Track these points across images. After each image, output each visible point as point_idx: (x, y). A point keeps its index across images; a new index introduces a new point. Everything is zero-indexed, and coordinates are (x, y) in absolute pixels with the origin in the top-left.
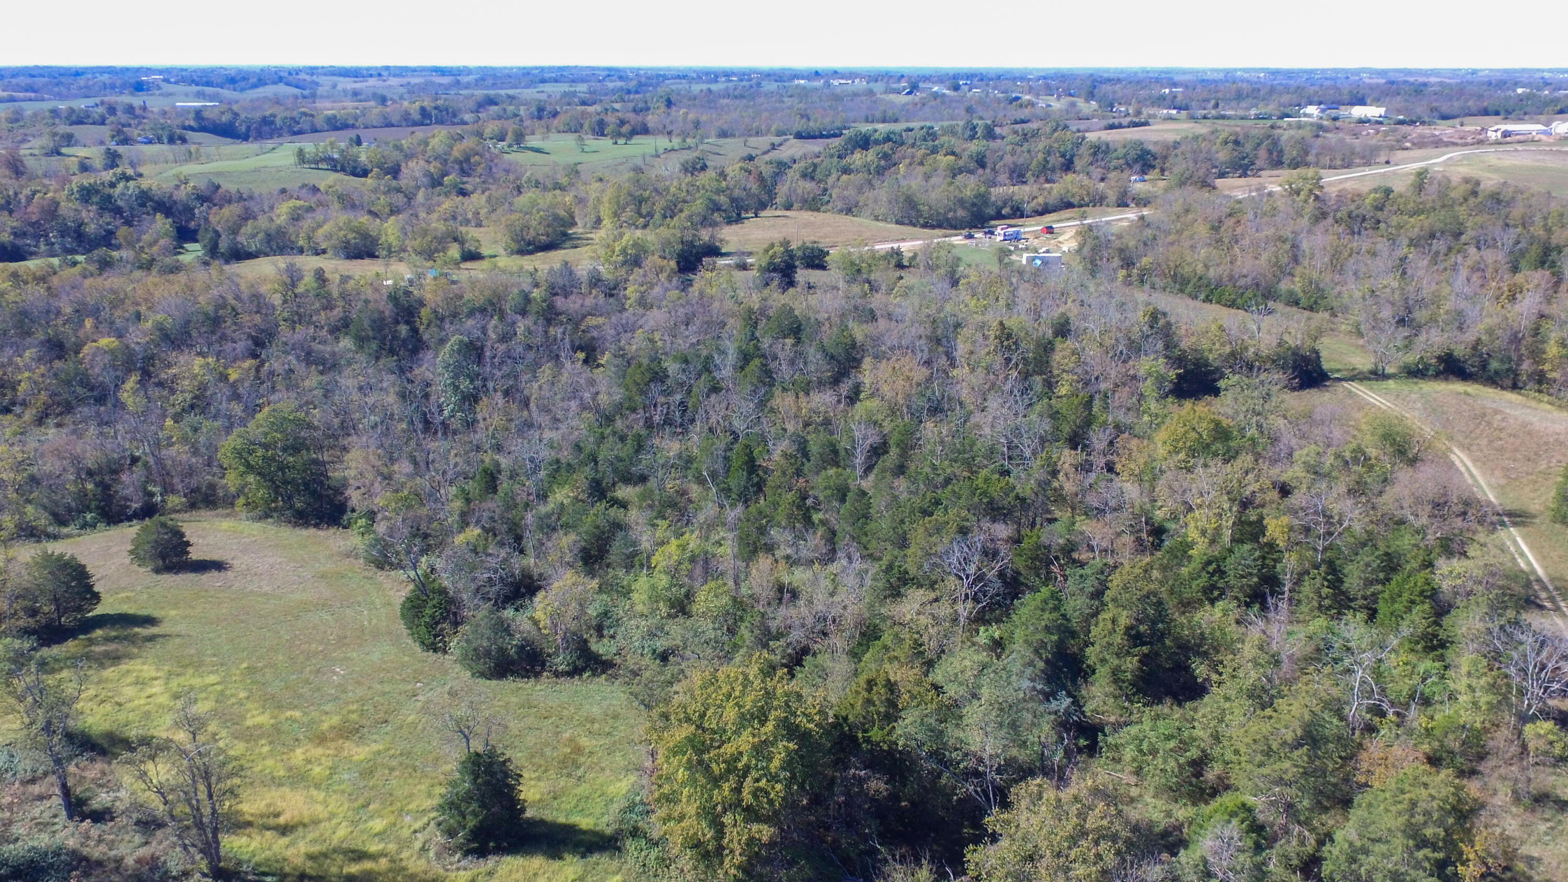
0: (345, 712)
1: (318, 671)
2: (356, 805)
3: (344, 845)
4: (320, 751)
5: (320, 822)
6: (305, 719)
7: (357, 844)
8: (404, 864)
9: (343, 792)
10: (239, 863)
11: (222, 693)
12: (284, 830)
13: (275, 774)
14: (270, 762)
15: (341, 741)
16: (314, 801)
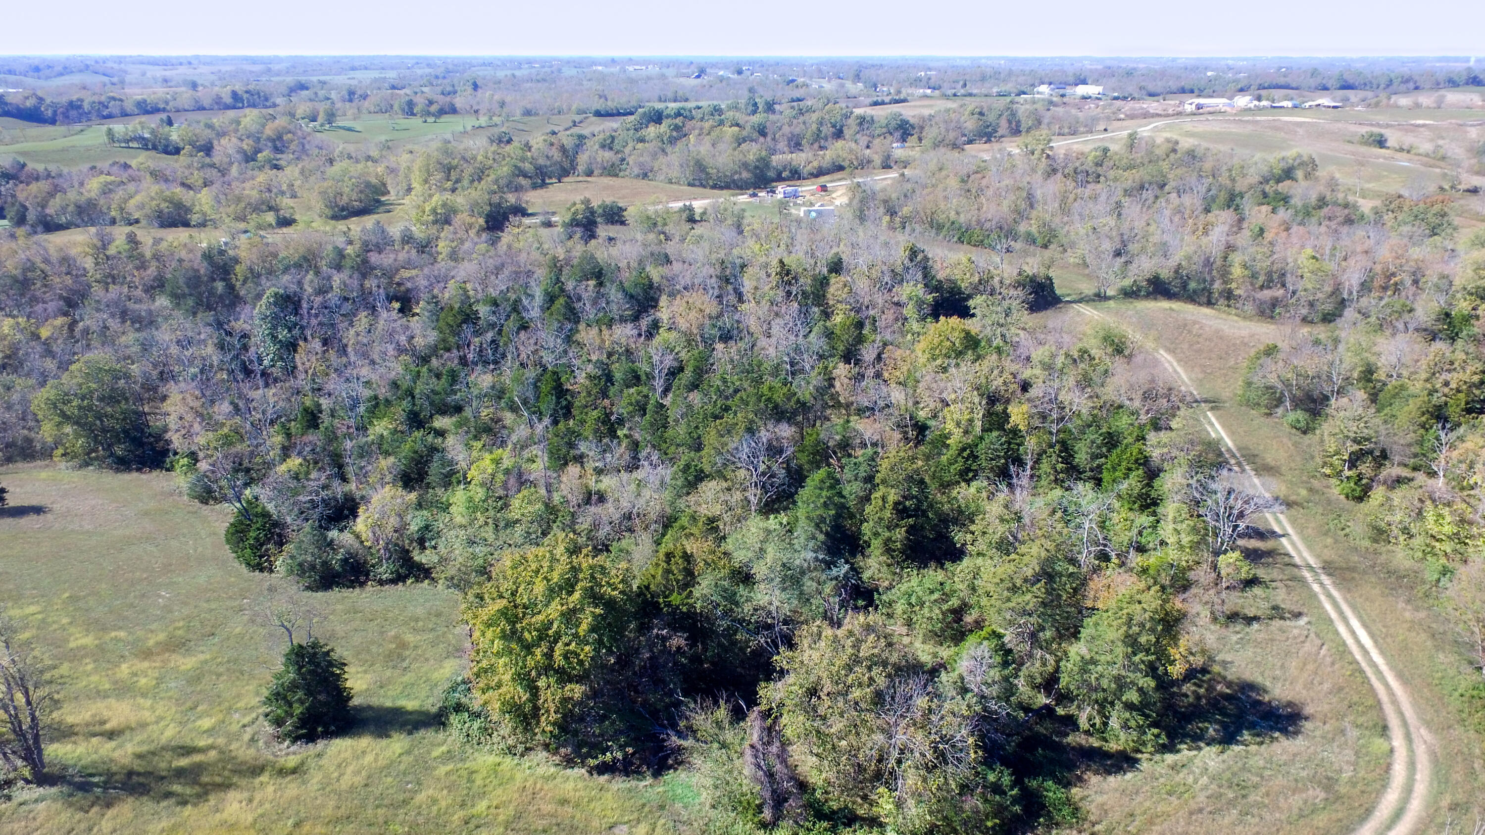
0: (171, 629)
1: (143, 596)
2: (183, 708)
3: (173, 743)
4: (146, 664)
5: (147, 725)
6: (130, 638)
7: (188, 742)
8: (233, 754)
9: (170, 698)
10: (65, 768)
11: (43, 621)
12: (111, 735)
13: (101, 688)
14: (94, 678)
15: (167, 655)
16: (140, 708)
